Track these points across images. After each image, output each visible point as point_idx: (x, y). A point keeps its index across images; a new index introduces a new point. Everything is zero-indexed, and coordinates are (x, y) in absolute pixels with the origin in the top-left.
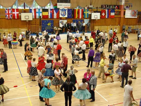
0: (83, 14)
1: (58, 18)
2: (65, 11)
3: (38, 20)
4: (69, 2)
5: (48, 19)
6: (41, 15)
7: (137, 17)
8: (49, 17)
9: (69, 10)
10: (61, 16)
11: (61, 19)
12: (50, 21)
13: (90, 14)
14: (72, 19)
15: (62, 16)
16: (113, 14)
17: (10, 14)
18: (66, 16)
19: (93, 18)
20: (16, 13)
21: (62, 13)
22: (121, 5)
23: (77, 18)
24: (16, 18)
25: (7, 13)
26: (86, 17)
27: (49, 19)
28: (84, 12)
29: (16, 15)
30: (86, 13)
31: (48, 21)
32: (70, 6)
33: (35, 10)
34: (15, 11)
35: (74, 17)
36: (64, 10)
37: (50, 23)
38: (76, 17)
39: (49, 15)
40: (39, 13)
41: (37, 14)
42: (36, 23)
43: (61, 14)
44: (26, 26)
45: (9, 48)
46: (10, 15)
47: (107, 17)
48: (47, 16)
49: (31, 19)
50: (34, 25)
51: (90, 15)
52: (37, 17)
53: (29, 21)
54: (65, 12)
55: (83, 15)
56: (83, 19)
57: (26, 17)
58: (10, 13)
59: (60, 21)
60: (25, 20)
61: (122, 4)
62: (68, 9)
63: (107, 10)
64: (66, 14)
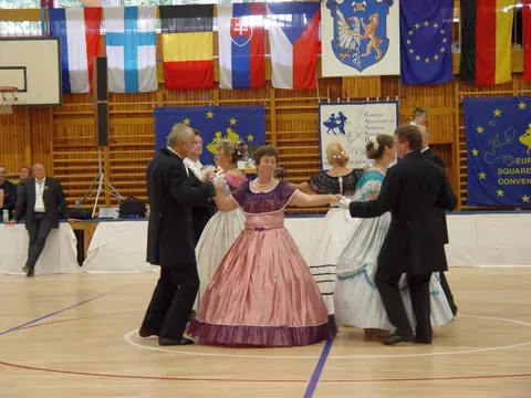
1: (312, 83)
2: (374, 19)
5: (216, 101)
6: (146, 59)
8: (226, 82)
10: (331, 66)
11: (336, 90)
14: (461, 93)
15: (348, 62)
18: (390, 64)
21: (346, 40)
23: (509, 85)
27: (224, 93)
31: (216, 110)
35: (475, 68)
39: (226, 61)
41: (115, 57)
43: (338, 50)
48: (208, 69)
54: (381, 30)
59: (327, 112)
64: (384, 46)
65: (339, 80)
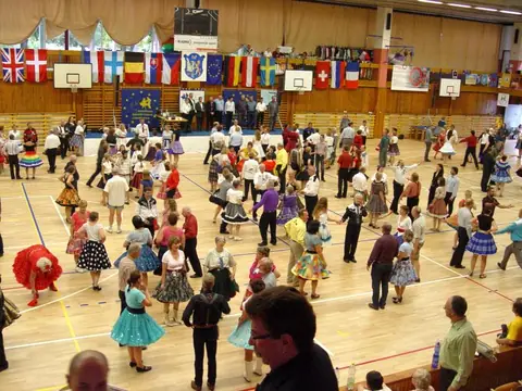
0: (257, 71)
1: (177, 83)
2: (199, 62)
3: (112, 88)
4: (214, 33)
5: (144, 87)
6: (120, 71)
7: (427, 90)
8: (148, 80)
9: (211, 58)
10: (184, 77)
11: (185, 85)
12: (150, 91)
13: (281, 72)
14: (223, 88)
15: (190, 76)
16: (352, 76)
17: (19, 66)
18: (203, 78)
19: (289, 86)
20: (37, 63)
21: (190, 69)
22: (380, 50)
23: (237, 86)
24: (37, 79)
25: (9, 62)
26: (268, 84)
27: (147, 85)
28: (263, 68)
29: (37, 70)
30: (267, 69)
31: (144, 91)
32: (215, 47)
33: (100, 55)
34: (36, 56)
35: (228, 81)
36: (195, 58)
37: (149, 100)
38: (235, 83)
39: (148, 72)
40: (115, 64)
41: (108, 70)
42: (101, 96)
43: (187, 72)
44: (69, 106)
45: (13, 178)
46: (17, 69)
47: (333, 85)
48: (141, 76)
49: (86, 83)
50: (97, 106)
51: (279, 76)
52: (108, 78)
53: (79, 89)
54: (201, 67)
55: (258, 78)
56: (257, 89)
57: (73, 79)
58: (17, 62)
59: (182, 93)
60: (68, 86)
61: (383, 47)
62: (209, 56)
63: (334, 64)
64: (202, 71)
65: (186, 82)
